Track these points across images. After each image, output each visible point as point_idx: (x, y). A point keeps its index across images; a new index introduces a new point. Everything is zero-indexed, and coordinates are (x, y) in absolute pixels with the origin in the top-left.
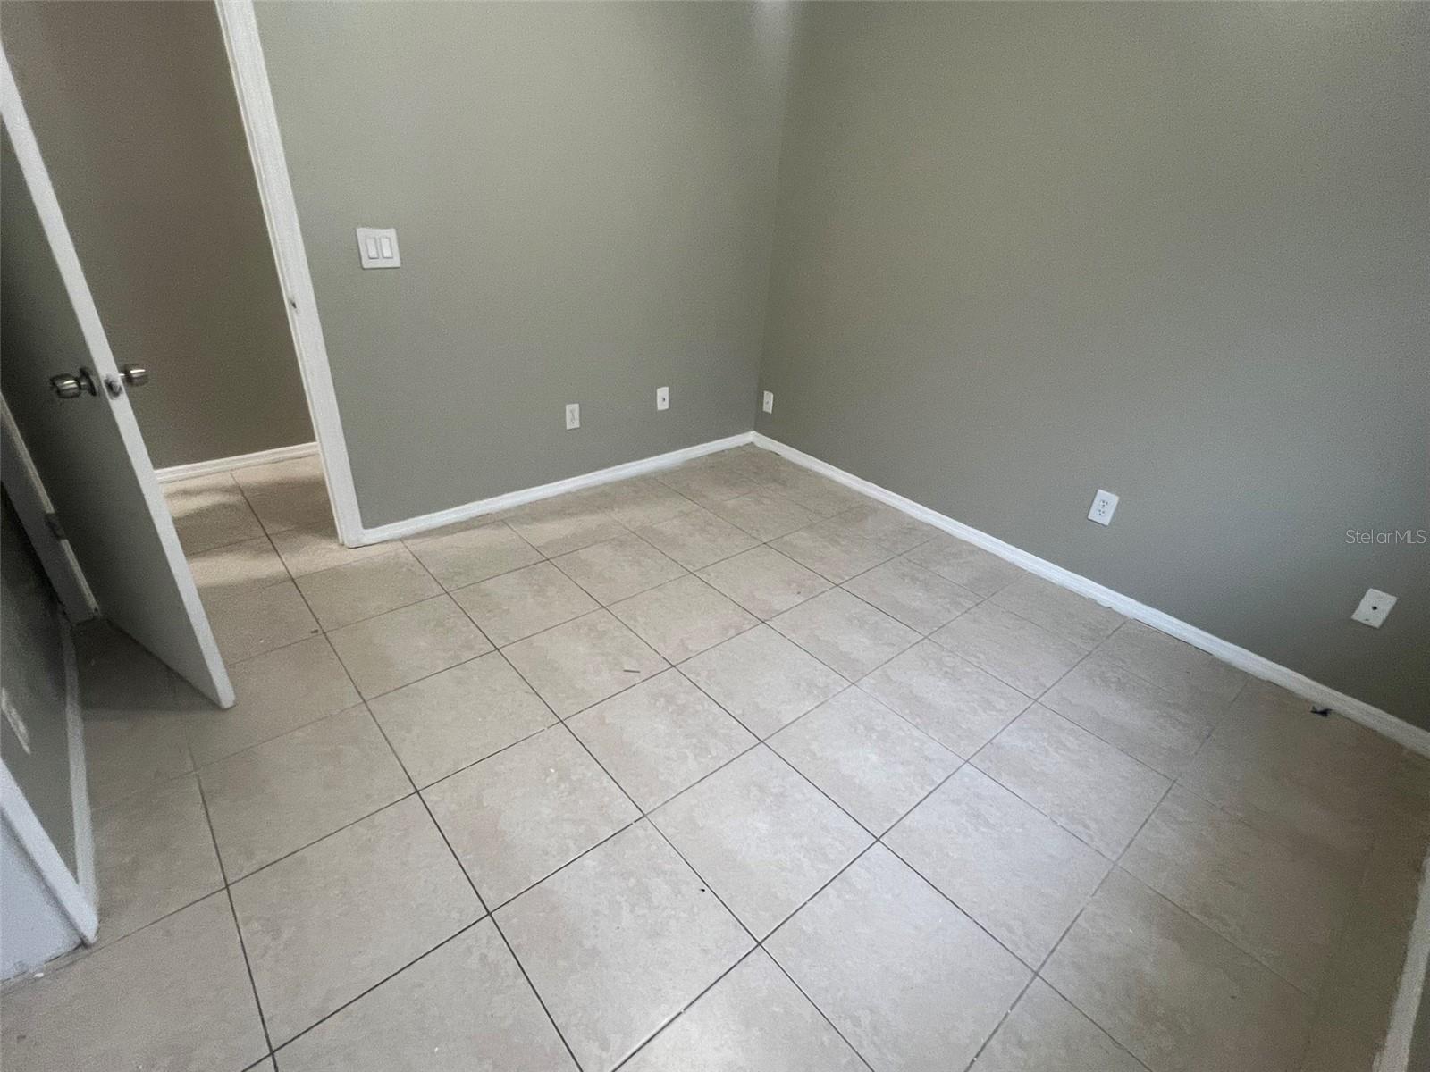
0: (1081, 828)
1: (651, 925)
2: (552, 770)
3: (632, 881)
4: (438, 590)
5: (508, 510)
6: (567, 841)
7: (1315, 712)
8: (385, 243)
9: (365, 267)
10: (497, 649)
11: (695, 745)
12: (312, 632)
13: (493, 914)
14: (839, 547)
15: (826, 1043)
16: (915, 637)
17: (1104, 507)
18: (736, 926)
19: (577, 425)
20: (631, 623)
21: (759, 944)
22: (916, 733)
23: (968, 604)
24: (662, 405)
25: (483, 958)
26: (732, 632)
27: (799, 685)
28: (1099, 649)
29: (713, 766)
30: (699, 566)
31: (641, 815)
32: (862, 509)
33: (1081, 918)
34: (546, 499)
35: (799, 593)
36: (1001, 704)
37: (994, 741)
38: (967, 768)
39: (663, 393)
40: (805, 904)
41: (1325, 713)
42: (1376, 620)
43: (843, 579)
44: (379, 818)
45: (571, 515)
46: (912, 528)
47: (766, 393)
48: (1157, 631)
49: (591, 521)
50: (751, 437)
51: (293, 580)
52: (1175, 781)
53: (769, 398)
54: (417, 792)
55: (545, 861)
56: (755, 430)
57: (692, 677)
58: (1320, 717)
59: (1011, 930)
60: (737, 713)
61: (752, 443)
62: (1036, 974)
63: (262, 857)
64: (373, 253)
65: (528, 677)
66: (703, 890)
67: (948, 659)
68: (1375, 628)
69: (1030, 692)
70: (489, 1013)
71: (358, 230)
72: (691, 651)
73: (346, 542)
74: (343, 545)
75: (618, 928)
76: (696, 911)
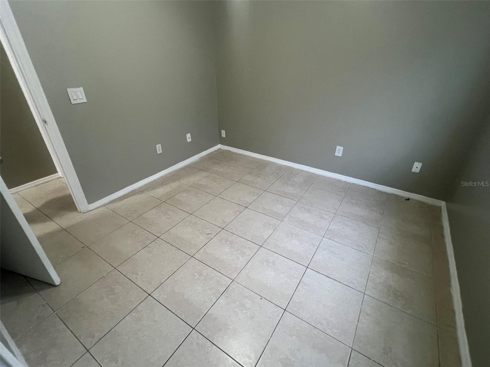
0: (361, 248)
1: (249, 315)
2: (196, 274)
3: (238, 303)
4: (127, 221)
5: (142, 187)
6: (211, 296)
7: (406, 200)
8: (79, 93)
9: (73, 103)
10: (158, 237)
11: (240, 253)
12: (82, 248)
13: (195, 328)
14: (261, 178)
15: (316, 334)
16: (295, 202)
17: (339, 151)
18: (276, 307)
19: (161, 152)
20: (203, 218)
21: (285, 310)
22: (305, 231)
23: (306, 188)
24: (189, 140)
25: (198, 344)
26: (238, 213)
27: (265, 225)
28: (347, 194)
29: (249, 258)
30: (218, 193)
31: (232, 281)
32: (263, 165)
33: (370, 274)
34: (154, 180)
35: (254, 196)
36: (326, 217)
37: (329, 229)
38: (324, 239)
39: (188, 136)
40: (294, 293)
41: (408, 199)
42: (418, 171)
43: (266, 188)
44: (139, 308)
45: (166, 184)
46: (281, 167)
47: (222, 130)
48: (360, 185)
49: (174, 185)
50: (219, 146)
51: (65, 230)
52: (380, 228)
53: (223, 132)
54: (150, 295)
55: (206, 305)
56: (220, 144)
57: (230, 231)
58: (408, 201)
59: (353, 283)
60: (250, 239)
61: (220, 149)
62: (364, 294)
63: (98, 335)
64: (75, 98)
65: (174, 244)
66: (261, 299)
67: (306, 207)
68: (417, 173)
69: (333, 211)
70: (208, 361)
71: (68, 89)
72: (227, 222)
73: (82, 211)
74: (81, 212)
75: (239, 319)
76: (261, 306)
